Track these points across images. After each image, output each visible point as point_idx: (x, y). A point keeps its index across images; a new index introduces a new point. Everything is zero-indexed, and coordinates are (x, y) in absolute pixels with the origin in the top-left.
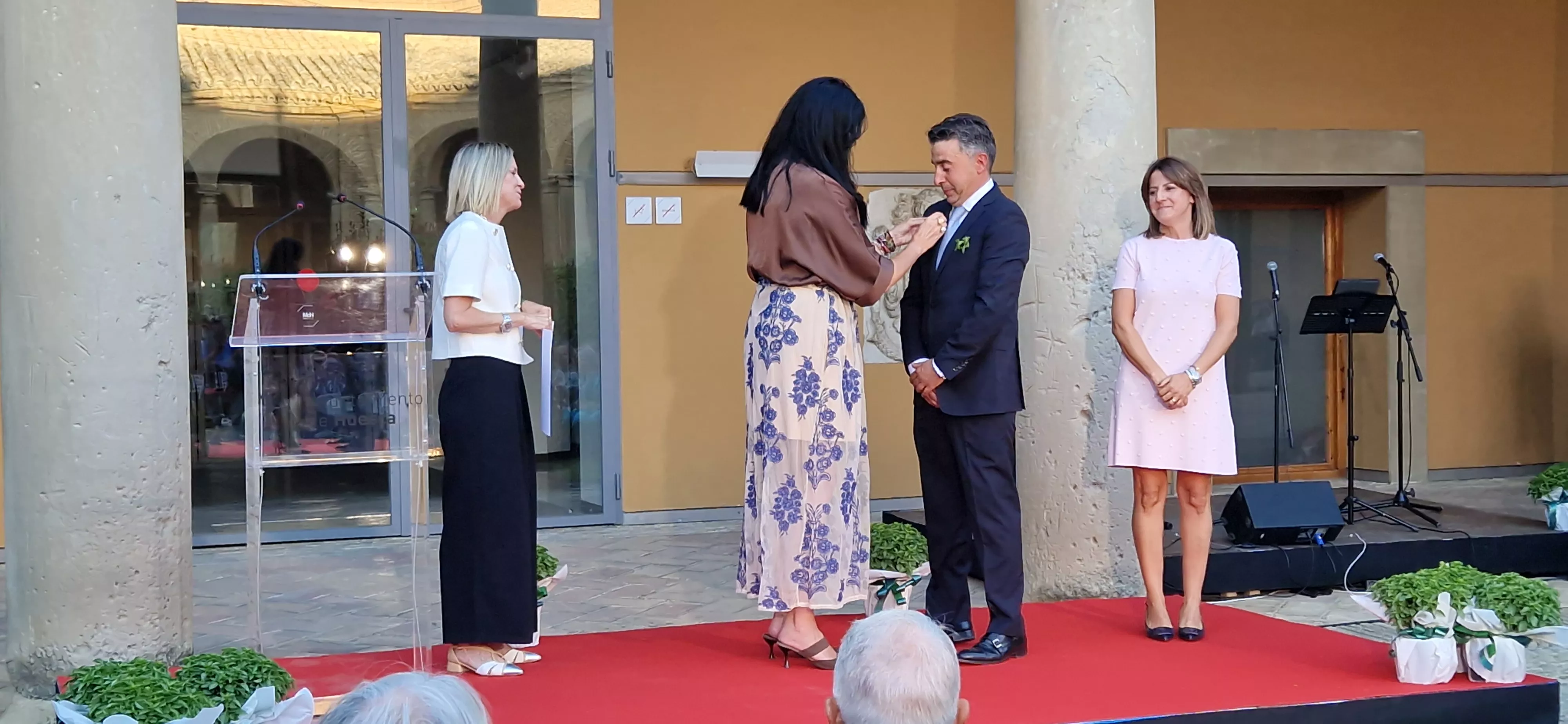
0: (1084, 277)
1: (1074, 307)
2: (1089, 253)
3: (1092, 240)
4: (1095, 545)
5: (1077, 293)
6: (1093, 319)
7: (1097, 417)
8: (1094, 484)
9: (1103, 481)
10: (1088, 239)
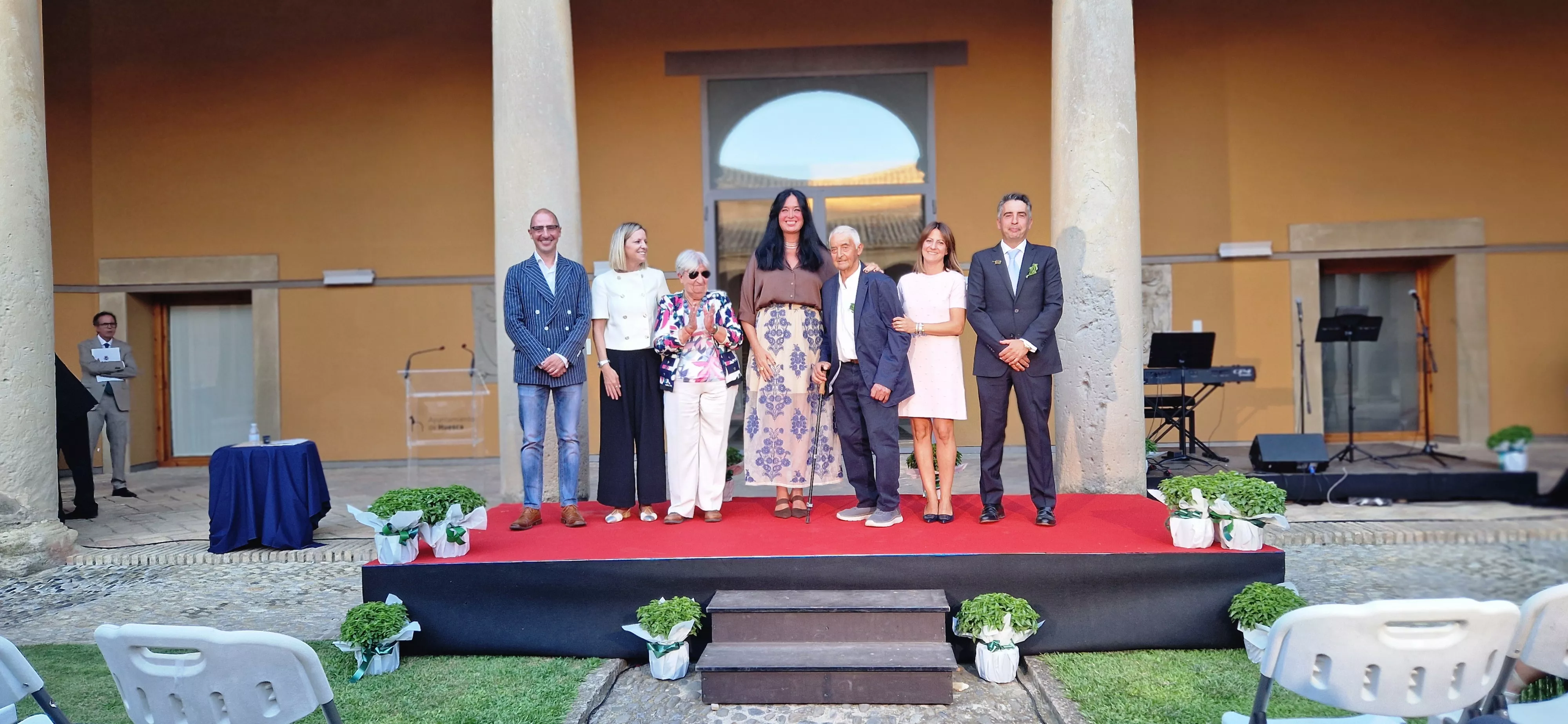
0: (1084, 302)
1: (1078, 320)
2: (1086, 288)
3: (1088, 280)
4: (1092, 462)
5: (1080, 312)
6: (1090, 327)
7: (1092, 386)
8: (1092, 426)
9: (1097, 424)
10: (1085, 279)
